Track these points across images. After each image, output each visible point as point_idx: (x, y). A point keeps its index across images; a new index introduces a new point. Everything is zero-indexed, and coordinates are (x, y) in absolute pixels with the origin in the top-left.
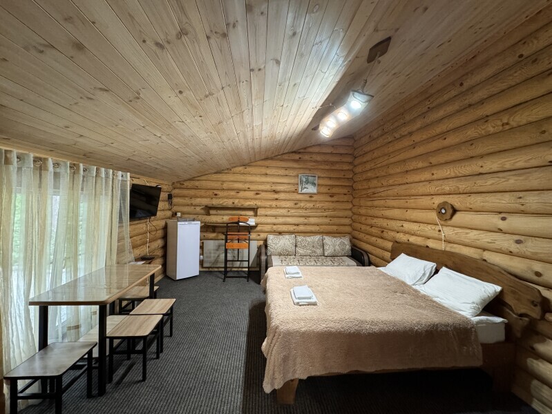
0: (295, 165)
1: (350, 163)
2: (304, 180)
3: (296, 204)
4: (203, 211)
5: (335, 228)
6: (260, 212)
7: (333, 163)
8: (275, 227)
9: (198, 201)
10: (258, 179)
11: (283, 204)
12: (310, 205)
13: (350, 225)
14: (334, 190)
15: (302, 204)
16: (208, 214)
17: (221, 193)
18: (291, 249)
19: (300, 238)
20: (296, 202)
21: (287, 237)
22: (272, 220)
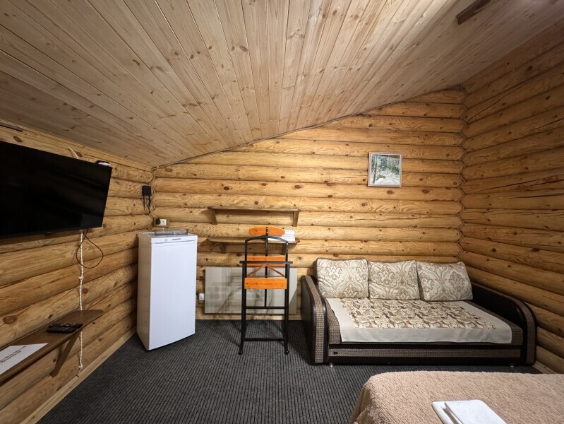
0: (363, 138)
1: (458, 134)
2: (379, 162)
3: (363, 205)
4: (204, 217)
5: (430, 246)
6: (302, 218)
7: (429, 134)
8: (327, 244)
9: (196, 199)
10: (298, 161)
11: (342, 205)
12: (390, 206)
13: (458, 242)
14: (430, 182)
15: (375, 205)
16: (214, 222)
17: (235, 186)
18: (362, 285)
19: (376, 267)
20: (363, 201)
22: (324, 233)
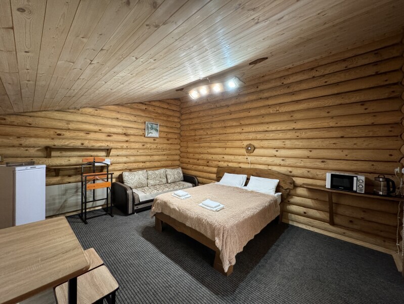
0: (142, 114)
1: (179, 117)
2: (150, 127)
3: (143, 145)
4: (40, 154)
5: (170, 163)
6: (113, 152)
7: (169, 116)
8: (126, 165)
10: (109, 122)
11: (133, 145)
12: (154, 146)
13: (179, 160)
14: (169, 136)
15: (148, 146)
16: (49, 156)
17: (67, 134)
18: (144, 181)
19: (150, 172)
20: (143, 144)
21: (140, 172)
22: (125, 159)
